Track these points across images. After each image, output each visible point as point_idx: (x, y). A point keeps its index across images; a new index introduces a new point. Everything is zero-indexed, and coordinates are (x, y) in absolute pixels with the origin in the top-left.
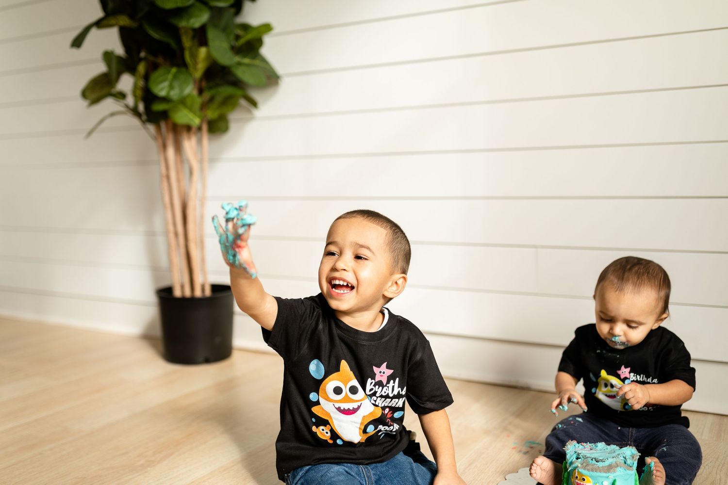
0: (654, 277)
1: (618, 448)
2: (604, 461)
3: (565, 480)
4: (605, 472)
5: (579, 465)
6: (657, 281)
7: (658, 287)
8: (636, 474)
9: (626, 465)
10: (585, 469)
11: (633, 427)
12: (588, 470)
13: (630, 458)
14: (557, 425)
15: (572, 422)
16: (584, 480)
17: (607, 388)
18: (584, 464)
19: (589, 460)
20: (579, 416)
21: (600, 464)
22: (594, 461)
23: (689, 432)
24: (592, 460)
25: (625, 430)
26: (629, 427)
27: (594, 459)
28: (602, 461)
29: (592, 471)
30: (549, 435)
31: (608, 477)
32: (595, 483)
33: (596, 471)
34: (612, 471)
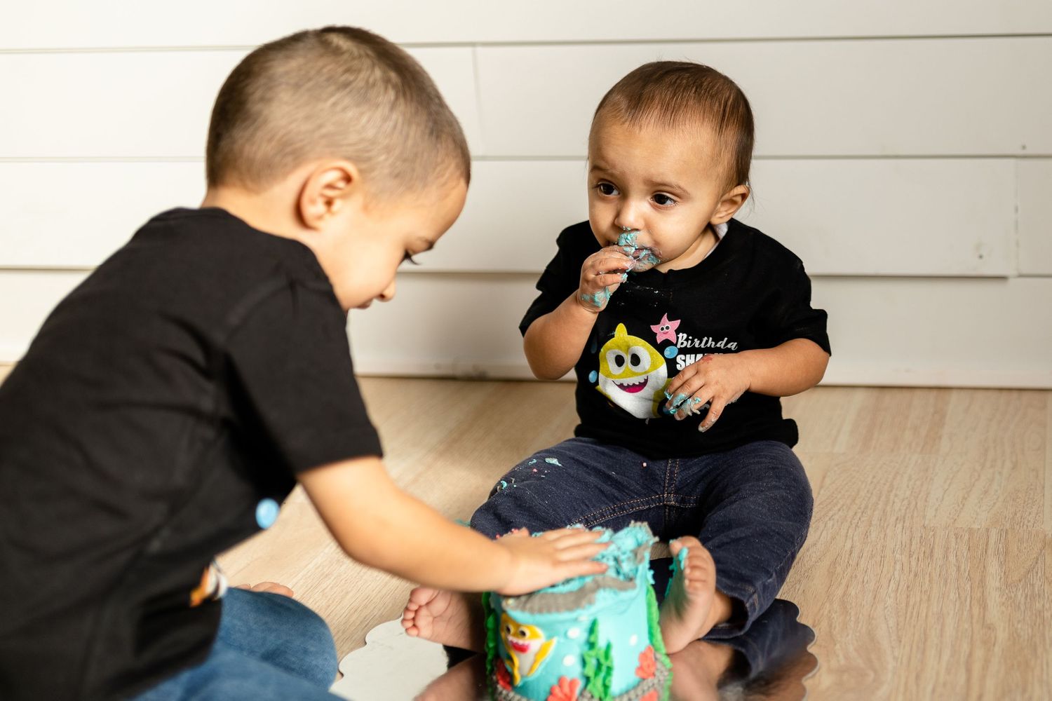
0: (712, 97)
1: (607, 534)
4: (569, 609)
6: (717, 104)
7: (720, 120)
9: (621, 578)
10: (523, 610)
11: (674, 457)
12: (532, 611)
13: (629, 559)
14: (499, 483)
15: (535, 470)
16: (523, 635)
17: (623, 368)
20: (550, 453)
23: (793, 454)
25: (658, 467)
26: (666, 458)
29: (541, 610)
30: (480, 510)
31: (576, 620)
32: (550, 637)
33: (549, 611)
34: (584, 602)
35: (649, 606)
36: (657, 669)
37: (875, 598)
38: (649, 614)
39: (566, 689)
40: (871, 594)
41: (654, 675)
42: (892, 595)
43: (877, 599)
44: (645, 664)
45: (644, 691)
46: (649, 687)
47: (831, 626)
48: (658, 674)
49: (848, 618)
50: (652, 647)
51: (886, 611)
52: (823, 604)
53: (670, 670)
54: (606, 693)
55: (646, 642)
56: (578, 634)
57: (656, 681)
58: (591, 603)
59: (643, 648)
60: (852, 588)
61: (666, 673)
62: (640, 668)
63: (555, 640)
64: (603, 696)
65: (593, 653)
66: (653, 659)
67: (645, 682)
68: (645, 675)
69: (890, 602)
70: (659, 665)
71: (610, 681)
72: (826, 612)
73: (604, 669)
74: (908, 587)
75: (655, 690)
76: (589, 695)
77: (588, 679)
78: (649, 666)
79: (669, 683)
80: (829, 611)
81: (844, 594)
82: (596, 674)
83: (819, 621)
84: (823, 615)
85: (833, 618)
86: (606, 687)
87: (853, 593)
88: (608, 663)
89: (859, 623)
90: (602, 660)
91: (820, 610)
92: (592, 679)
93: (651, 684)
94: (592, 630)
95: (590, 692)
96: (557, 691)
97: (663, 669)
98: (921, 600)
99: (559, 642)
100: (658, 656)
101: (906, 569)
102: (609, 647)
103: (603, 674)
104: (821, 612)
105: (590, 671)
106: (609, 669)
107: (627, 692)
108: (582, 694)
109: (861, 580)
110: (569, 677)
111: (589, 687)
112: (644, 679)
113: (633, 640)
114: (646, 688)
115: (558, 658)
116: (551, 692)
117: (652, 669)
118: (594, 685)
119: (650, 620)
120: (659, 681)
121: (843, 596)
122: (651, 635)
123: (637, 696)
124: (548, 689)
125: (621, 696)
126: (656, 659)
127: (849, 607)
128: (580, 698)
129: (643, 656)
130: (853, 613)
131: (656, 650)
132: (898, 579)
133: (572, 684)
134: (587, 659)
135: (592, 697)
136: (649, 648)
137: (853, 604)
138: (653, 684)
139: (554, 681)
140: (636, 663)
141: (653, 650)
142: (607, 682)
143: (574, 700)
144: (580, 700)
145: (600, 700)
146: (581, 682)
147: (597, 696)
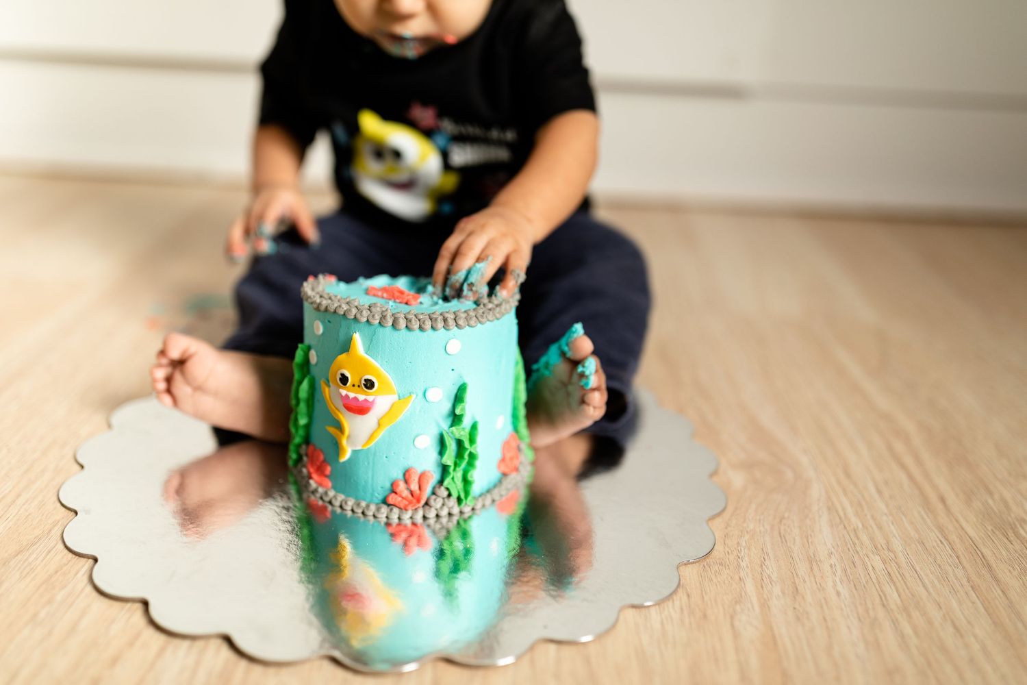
3: (302, 407)
8: (517, 363)
30: (243, 280)
35: (517, 380)
36: (521, 463)
38: (516, 390)
39: (414, 486)
41: (517, 470)
44: (508, 456)
46: (510, 487)
48: (521, 468)
50: (515, 435)
53: (534, 464)
54: (467, 493)
55: (510, 428)
56: (441, 397)
57: (517, 479)
61: (529, 468)
62: (503, 460)
64: (462, 496)
65: (455, 430)
66: (516, 449)
67: (507, 479)
68: (506, 470)
70: (522, 458)
71: (472, 474)
73: (466, 456)
75: (517, 488)
76: (445, 493)
77: (445, 470)
78: (511, 459)
79: (531, 479)
82: (456, 464)
86: (466, 481)
88: (473, 451)
90: (467, 444)
92: (451, 469)
93: (512, 482)
94: (458, 398)
95: (447, 489)
96: (402, 486)
97: (527, 463)
100: (521, 446)
102: (474, 427)
103: (464, 464)
105: (449, 459)
106: (472, 456)
107: (489, 491)
108: (434, 493)
110: (419, 469)
111: (446, 481)
112: (506, 475)
113: (499, 423)
116: (393, 491)
117: (516, 462)
118: (453, 478)
119: (515, 399)
120: (522, 477)
122: (515, 417)
124: (388, 485)
125: (483, 495)
126: (519, 449)
128: (434, 497)
129: (506, 445)
131: (519, 440)
133: (422, 477)
134: (446, 439)
135: (449, 495)
136: (512, 435)
138: (515, 483)
139: (398, 475)
140: (498, 454)
141: (517, 438)
142: (469, 478)
143: (423, 502)
144: (432, 502)
145: (459, 500)
146: (436, 477)
147: (455, 495)
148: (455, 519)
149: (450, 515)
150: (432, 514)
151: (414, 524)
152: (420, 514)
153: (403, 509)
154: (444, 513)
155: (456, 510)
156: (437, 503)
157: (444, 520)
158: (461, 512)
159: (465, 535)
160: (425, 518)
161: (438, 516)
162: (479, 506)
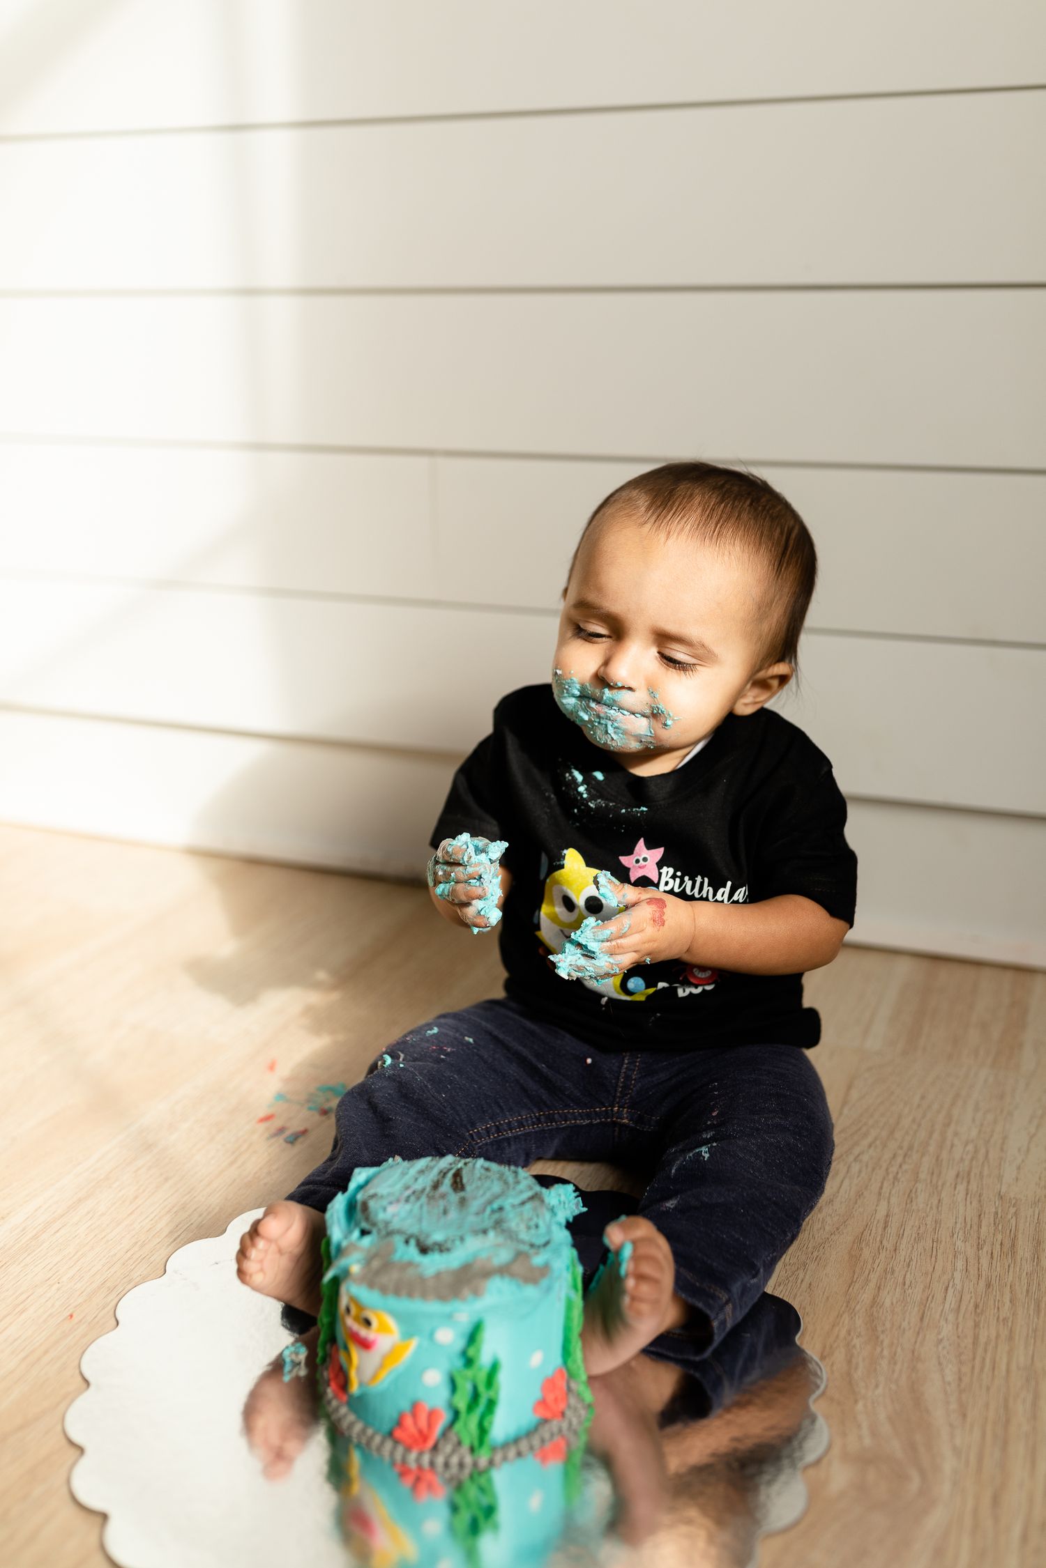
2: (448, 1250)
4: (442, 1298)
5: (355, 1269)
10: (371, 1285)
12: (384, 1290)
14: (381, 1057)
15: (435, 1046)
16: (368, 1323)
18: (376, 1264)
19: (398, 1240)
21: (433, 1264)
22: (412, 1252)
24: (407, 1242)
25: (609, 1068)
26: (622, 1052)
27: (413, 1242)
28: (442, 1248)
29: (397, 1292)
31: (450, 1316)
32: (407, 1335)
33: (410, 1295)
34: (466, 1292)
35: (569, 1306)
36: (569, 1406)
37: (922, 1319)
38: (568, 1319)
39: (423, 1422)
40: (916, 1309)
41: (563, 1414)
42: (951, 1317)
43: (926, 1320)
44: (550, 1398)
45: (543, 1441)
46: (552, 1435)
47: (849, 1362)
48: (569, 1413)
49: (879, 1349)
50: (564, 1371)
51: (940, 1347)
52: (840, 1316)
53: (589, 1406)
54: (482, 1442)
55: (557, 1361)
56: (449, 1337)
57: (565, 1425)
58: (477, 1293)
59: (549, 1371)
60: (886, 1292)
61: (583, 1412)
62: (542, 1403)
63: (414, 1343)
64: (476, 1445)
65: (469, 1373)
66: (565, 1388)
67: (547, 1427)
68: (548, 1415)
69: (947, 1330)
70: (572, 1401)
71: (491, 1423)
72: (843, 1333)
73: (483, 1401)
74: (976, 1306)
75: (563, 1437)
76: (456, 1439)
77: (456, 1414)
78: (556, 1400)
79: (587, 1424)
80: (849, 1333)
81: (874, 1302)
82: (470, 1408)
83: (831, 1347)
84: (837, 1337)
85: (854, 1346)
86: (483, 1429)
87: (888, 1303)
88: (492, 1393)
89: (895, 1364)
90: (483, 1388)
91: (833, 1326)
92: (463, 1414)
93: (555, 1429)
94: (473, 1338)
95: (457, 1434)
96: (408, 1422)
97: (579, 1406)
98: (998, 1336)
99: (419, 1347)
100: (573, 1385)
101: (973, 1271)
102: (495, 1366)
103: (480, 1410)
104: (836, 1329)
105: (461, 1401)
106: (491, 1401)
107: (516, 1441)
108: (443, 1437)
109: (901, 1280)
110: (428, 1404)
111: (458, 1426)
112: (545, 1421)
113: (536, 1359)
114: (547, 1436)
115: (415, 1371)
116: (400, 1423)
117: (562, 1406)
118: (466, 1424)
119: (566, 1328)
120: (570, 1424)
121: (872, 1307)
122: (566, 1349)
123: (531, 1448)
124: (395, 1416)
125: (505, 1446)
126: (569, 1390)
127: (879, 1329)
128: (443, 1440)
129: (549, 1384)
130: (886, 1343)
131: (571, 1376)
132: (959, 1287)
133: (432, 1415)
134: (459, 1381)
135: (459, 1443)
136: (560, 1371)
137: (888, 1325)
138: (560, 1430)
139: (404, 1405)
140: (537, 1394)
141: (566, 1375)
142: (486, 1424)
143: (431, 1443)
144: (440, 1446)
145: (472, 1450)
146: (446, 1417)
147: (466, 1443)
148: (467, 1471)
149: (461, 1465)
150: (440, 1460)
151: (420, 1468)
152: (426, 1459)
153: (408, 1449)
154: (454, 1460)
155: (468, 1460)
156: (448, 1448)
157: (454, 1469)
158: (475, 1464)
159: (482, 1490)
160: (432, 1464)
161: (447, 1465)
162: (498, 1457)
